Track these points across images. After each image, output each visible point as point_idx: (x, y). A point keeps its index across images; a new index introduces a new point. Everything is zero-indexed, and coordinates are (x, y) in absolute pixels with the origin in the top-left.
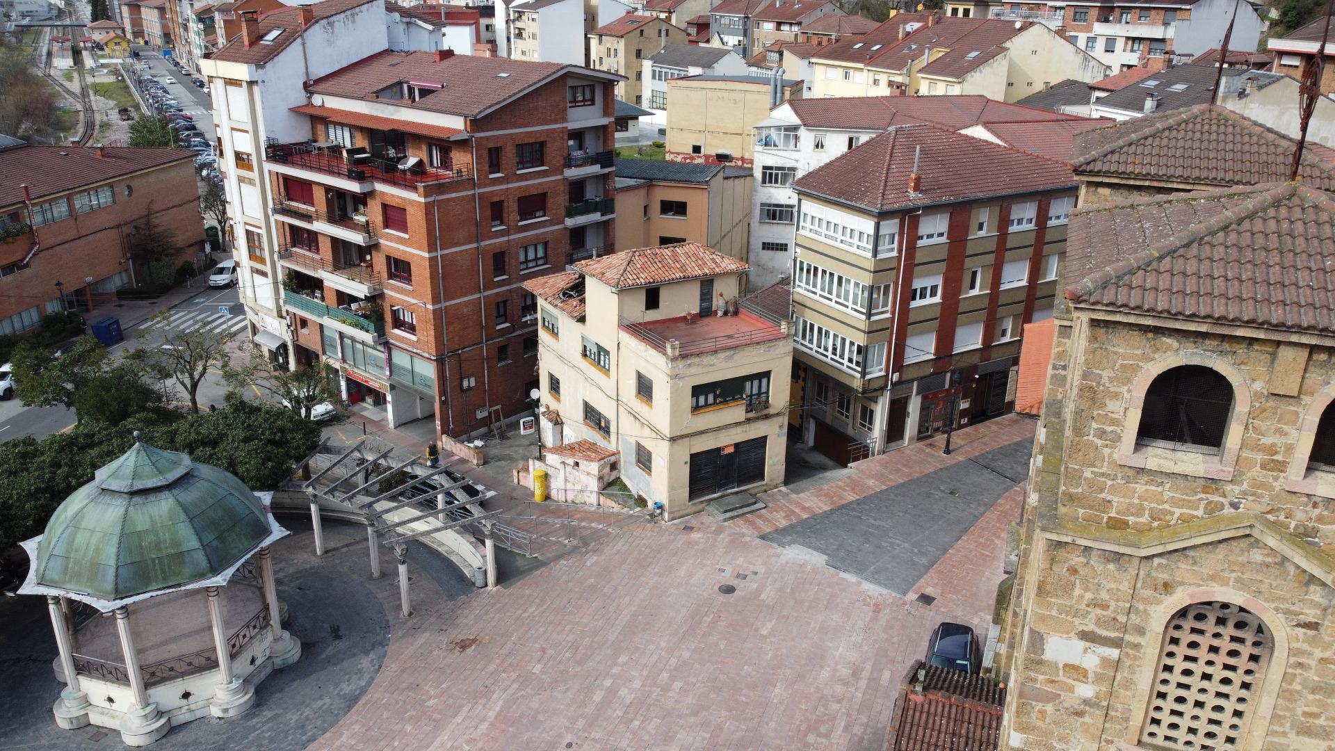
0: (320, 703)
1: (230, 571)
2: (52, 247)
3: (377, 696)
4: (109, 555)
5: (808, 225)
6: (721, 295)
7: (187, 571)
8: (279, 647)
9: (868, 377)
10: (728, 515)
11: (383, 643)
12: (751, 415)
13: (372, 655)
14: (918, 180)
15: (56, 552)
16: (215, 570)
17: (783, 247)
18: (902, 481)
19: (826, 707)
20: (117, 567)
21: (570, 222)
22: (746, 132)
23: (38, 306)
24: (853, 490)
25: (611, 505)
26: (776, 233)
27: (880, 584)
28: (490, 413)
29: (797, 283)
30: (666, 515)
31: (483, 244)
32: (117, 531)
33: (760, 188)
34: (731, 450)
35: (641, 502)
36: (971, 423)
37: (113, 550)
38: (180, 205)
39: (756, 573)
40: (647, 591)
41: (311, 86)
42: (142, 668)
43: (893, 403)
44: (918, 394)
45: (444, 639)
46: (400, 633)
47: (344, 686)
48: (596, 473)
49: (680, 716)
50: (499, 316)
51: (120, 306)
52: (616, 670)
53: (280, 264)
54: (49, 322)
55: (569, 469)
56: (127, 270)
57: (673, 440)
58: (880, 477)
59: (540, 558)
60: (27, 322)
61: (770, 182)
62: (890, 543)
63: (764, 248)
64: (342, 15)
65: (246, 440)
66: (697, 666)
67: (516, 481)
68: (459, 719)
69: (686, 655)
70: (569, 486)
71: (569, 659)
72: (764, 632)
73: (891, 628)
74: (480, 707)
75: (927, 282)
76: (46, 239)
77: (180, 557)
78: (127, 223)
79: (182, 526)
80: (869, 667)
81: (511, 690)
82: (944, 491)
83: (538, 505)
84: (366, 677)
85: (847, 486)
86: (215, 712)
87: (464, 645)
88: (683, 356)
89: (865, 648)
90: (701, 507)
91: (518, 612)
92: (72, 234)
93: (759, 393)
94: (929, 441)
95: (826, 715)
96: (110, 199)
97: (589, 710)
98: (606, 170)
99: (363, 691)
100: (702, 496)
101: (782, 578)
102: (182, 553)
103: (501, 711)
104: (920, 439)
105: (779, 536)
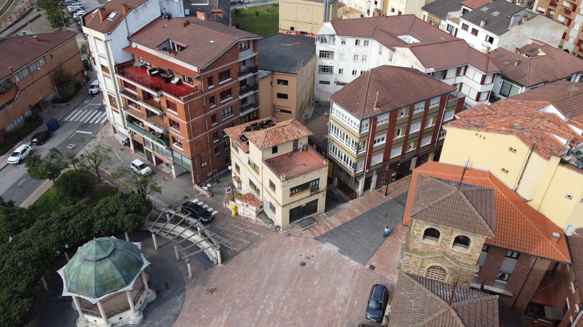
0: (165, 317)
1: (132, 283)
2: (24, 89)
3: (184, 314)
4: (92, 283)
5: (335, 112)
6: (301, 144)
7: (118, 285)
8: (149, 296)
9: (357, 173)
10: (304, 228)
11: (184, 291)
12: (312, 193)
13: (181, 296)
14: (378, 104)
15: (73, 281)
16: (127, 284)
17: (328, 83)
18: (368, 210)
19: (335, 316)
20: (95, 288)
21: (241, 97)
22: (313, 23)
23: (22, 115)
24: (350, 215)
25: (261, 222)
26: (325, 77)
27: (356, 261)
28: (213, 173)
29: (331, 132)
30: (281, 230)
31: (207, 113)
32: (94, 275)
33: (318, 59)
34: (305, 205)
35: (272, 222)
36: (396, 180)
37: (93, 282)
38: (72, 57)
39: (313, 256)
40: (274, 265)
41: (130, 38)
42: (106, 314)
43: (366, 179)
44: (376, 174)
45: (205, 288)
46: (189, 286)
47: (172, 310)
48: (255, 210)
49: (286, 321)
50: (214, 137)
51: (54, 107)
52: (265, 301)
53: (124, 112)
54: (28, 120)
55: (245, 207)
56: (55, 90)
57: (283, 206)
58: (360, 208)
59: (236, 250)
60: (19, 121)
61: (323, 57)
62: (362, 241)
63: (320, 83)
64: (141, 6)
65: (127, 213)
66: (292, 299)
67: (224, 206)
68: (213, 324)
69: (288, 294)
70: (245, 212)
71: (248, 297)
72: (315, 283)
73: (359, 281)
74: (219, 318)
75: (380, 137)
76: (22, 87)
77: (115, 281)
78: (52, 71)
79: (115, 270)
80: (350, 298)
81: (230, 311)
82: (383, 215)
83: (234, 218)
84: (180, 306)
85: (348, 213)
86: (131, 323)
87: (212, 291)
88: (287, 179)
89: (350, 290)
90: (294, 225)
91: (230, 276)
92: (32, 81)
93: (315, 185)
94: (380, 189)
95: (335, 319)
96: (44, 62)
97: (256, 319)
98: (255, 74)
99: (179, 312)
100: (294, 221)
101: (323, 258)
102: (116, 280)
103: (227, 320)
104: (376, 188)
105: (321, 238)
